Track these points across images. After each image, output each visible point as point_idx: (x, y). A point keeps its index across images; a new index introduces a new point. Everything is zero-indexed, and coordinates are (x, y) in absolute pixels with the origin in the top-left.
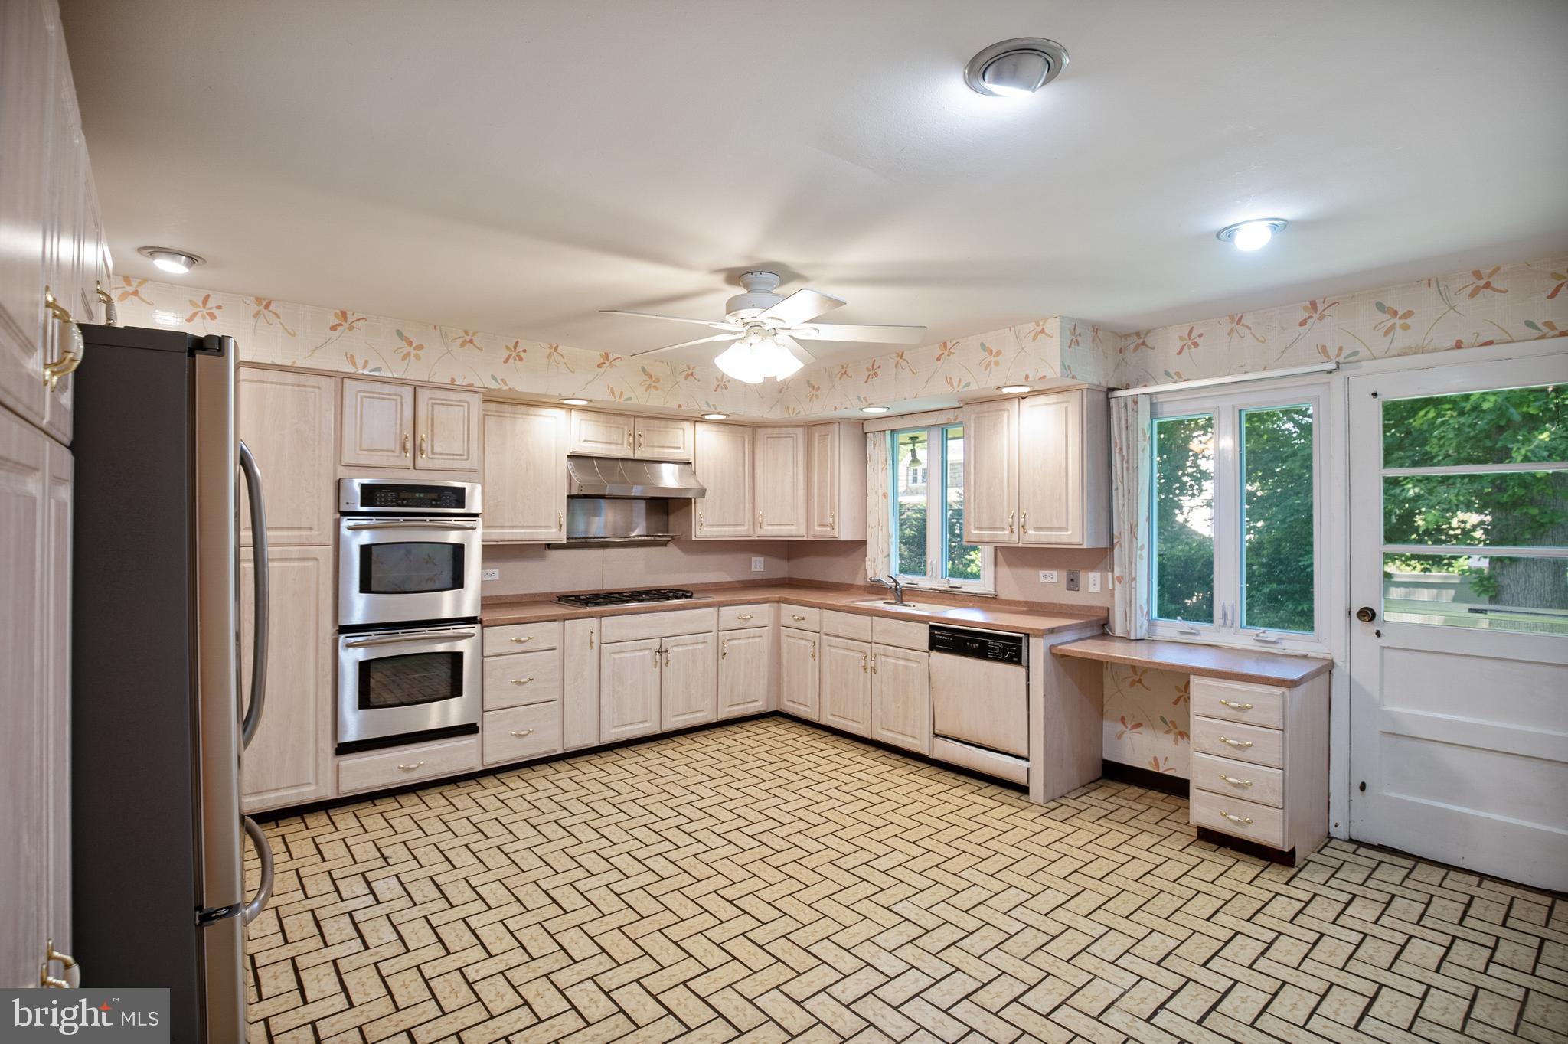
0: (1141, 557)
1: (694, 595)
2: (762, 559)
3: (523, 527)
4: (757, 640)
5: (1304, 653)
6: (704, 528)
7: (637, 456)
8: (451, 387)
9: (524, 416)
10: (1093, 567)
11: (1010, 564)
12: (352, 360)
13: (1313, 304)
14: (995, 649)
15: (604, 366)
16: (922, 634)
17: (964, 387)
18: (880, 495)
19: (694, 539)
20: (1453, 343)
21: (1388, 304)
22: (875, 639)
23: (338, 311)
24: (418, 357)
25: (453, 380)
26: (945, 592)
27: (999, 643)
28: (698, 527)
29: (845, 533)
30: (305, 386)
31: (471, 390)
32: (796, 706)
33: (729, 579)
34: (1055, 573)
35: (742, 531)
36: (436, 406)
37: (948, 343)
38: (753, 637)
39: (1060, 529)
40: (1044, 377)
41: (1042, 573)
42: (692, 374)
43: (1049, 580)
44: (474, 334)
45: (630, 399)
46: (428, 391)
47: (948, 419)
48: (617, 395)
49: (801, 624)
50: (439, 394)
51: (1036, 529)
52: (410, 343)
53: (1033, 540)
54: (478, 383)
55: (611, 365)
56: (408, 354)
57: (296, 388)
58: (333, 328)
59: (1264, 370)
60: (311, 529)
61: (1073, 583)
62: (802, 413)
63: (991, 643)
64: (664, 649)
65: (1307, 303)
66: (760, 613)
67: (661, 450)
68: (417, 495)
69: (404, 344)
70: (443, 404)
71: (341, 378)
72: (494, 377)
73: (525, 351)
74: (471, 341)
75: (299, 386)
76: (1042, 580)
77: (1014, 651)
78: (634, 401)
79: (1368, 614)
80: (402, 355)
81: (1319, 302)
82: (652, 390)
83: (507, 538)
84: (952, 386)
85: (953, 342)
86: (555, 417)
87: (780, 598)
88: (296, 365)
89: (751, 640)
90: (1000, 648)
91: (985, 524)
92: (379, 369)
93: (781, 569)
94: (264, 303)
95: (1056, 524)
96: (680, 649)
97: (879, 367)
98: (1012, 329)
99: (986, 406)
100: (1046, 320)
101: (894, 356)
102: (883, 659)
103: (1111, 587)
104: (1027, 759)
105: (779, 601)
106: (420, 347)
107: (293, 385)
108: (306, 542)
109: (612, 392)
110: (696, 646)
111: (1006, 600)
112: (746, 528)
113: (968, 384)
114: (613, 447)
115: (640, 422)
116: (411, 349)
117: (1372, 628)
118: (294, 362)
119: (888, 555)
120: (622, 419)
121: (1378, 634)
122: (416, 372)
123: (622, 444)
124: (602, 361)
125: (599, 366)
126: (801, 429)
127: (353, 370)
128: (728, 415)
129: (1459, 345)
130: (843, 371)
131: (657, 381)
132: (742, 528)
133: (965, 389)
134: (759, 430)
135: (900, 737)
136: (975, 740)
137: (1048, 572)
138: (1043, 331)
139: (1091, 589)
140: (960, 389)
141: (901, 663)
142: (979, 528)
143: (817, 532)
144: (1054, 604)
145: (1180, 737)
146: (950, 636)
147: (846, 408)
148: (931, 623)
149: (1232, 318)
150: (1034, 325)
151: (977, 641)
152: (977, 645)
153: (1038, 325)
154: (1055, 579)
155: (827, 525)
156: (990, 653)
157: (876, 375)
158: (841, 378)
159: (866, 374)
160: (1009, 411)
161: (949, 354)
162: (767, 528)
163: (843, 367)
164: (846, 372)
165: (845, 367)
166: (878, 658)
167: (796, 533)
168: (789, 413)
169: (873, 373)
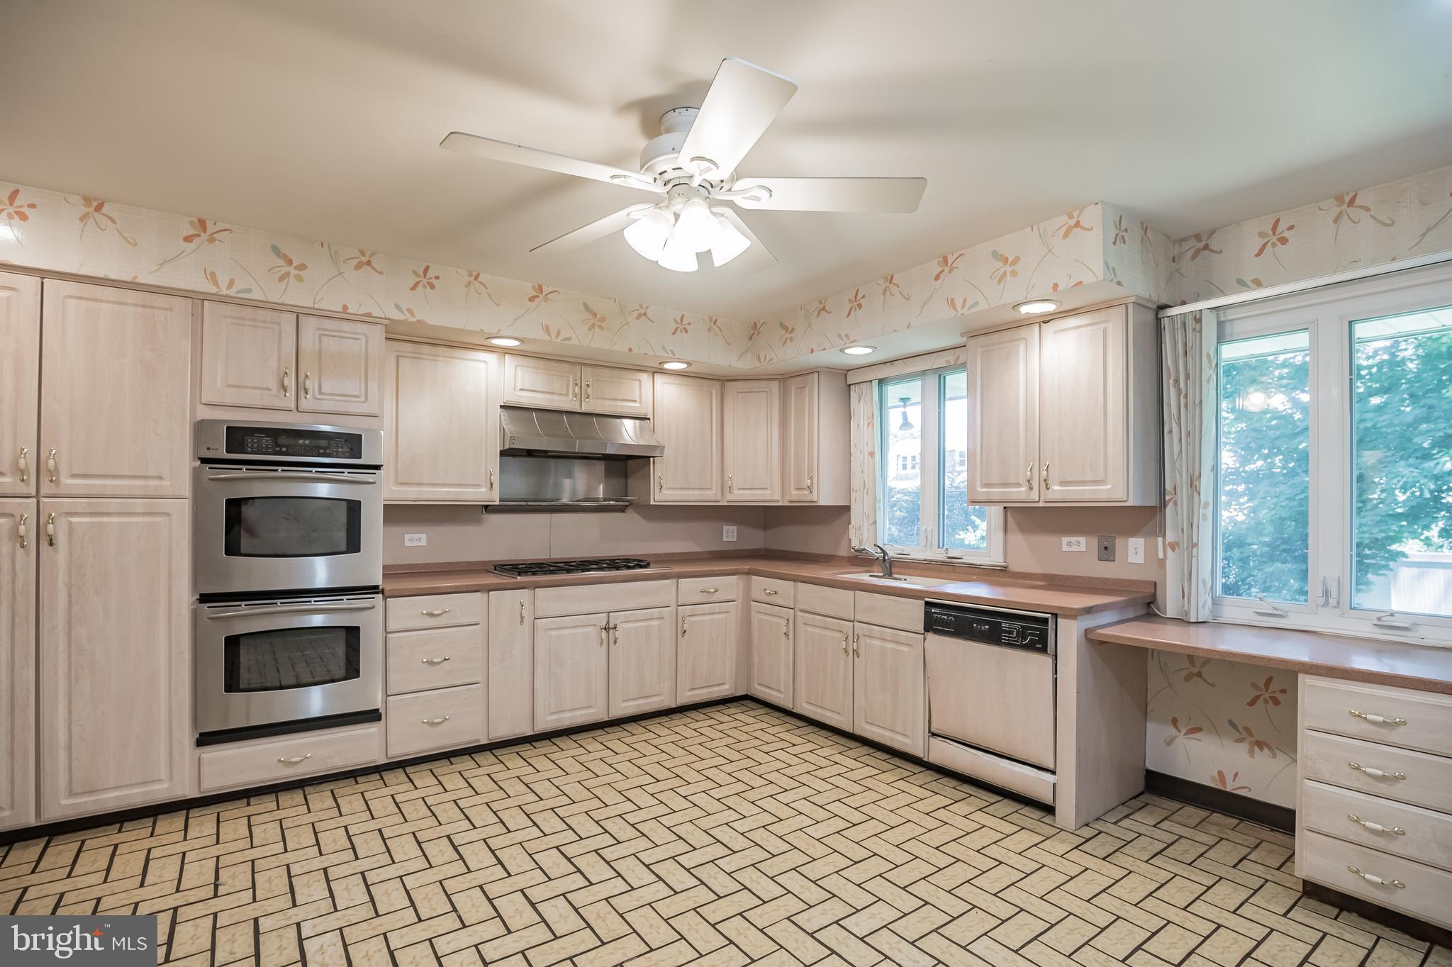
0: (1205, 517)
1: (651, 565)
2: (735, 528)
3: (445, 485)
4: (723, 616)
6: (664, 491)
7: (584, 409)
8: (343, 316)
9: (448, 360)
10: (1134, 532)
11: (1024, 529)
12: (213, 278)
14: (1011, 633)
15: (537, 300)
16: (916, 611)
17: (968, 310)
18: (866, 455)
19: (652, 503)
22: (858, 617)
23: (195, 220)
24: (299, 279)
25: (345, 307)
26: (942, 563)
27: (1016, 625)
28: (657, 490)
29: (825, 497)
30: (151, 307)
31: (368, 319)
32: (768, 691)
33: (698, 550)
34: (1082, 540)
35: (710, 496)
36: (323, 337)
37: (949, 257)
38: (719, 613)
39: (1096, 482)
40: (1079, 286)
41: (1065, 540)
42: (645, 314)
43: (1075, 548)
44: (372, 255)
45: (569, 339)
46: (313, 320)
47: (947, 361)
48: (553, 335)
49: (773, 599)
50: (328, 324)
51: (1063, 483)
52: (290, 262)
53: (1059, 497)
54: (376, 312)
55: (546, 299)
56: (287, 275)
57: (140, 309)
58: (188, 239)
59: (1395, 259)
60: (161, 478)
61: (1107, 552)
62: (775, 360)
63: (1005, 625)
64: (611, 625)
66: (728, 585)
67: (614, 403)
68: (301, 442)
69: (282, 262)
70: (334, 336)
71: (197, 299)
72: (397, 306)
73: (437, 278)
74: (369, 263)
75: (143, 306)
76: (1065, 548)
77: (1036, 635)
78: (574, 341)
80: (279, 275)
82: (597, 330)
83: (426, 497)
84: (956, 310)
85: (956, 255)
86: (485, 362)
87: (750, 569)
88: (137, 281)
89: (716, 616)
90: (1018, 631)
91: (995, 480)
92: (249, 291)
93: (757, 539)
94: (95, 204)
95: (1089, 477)
96: (631, 625)
97: (864, 297)
98: (1035, 227)
99: (996, 336)
100: (1082, 210)
101: (881, 281)
102: (868, 640)
103: (1161, 555)
104: (1053, 772)
105: (750, 573)
106: (302, 267)
107: (136, 305)
108: (153, 493)
109: (547, 330)
110: (650, 623)
111: (1017, 573)
112: (714, 492)
113: (976, 304)
114: (555, 397)
115: (588, 372)
116: (291, 269)
118: (135, 277)
119: (875, 522)
120: (566, 367)
122: (297, 296)
123: (567, 395)
124: (535, 294)
125: (532, 299)
126: (776, 383)
127: (214, 290)
128: (689, 364)
130: (821, 306)
131: (603, 319)
132: (709, 492)
133: (971, 315)
134: (728, 384)
135: (889, 734)
136: (983, 744)
137: (1073, 539)
138: (1077, 224)
139: (1132, 558)
140: (965, 311)
141: (890, 645)
142: (987, 485)
143: (794, 496)
144: (1081, 577)
145: (1256, 748)
146: (951, 615)
147: (825, 349)
148: (926, 599)
149: (1340, 199)
150: (1065, 218)
151: (987, 622)
152: (987, 627)
153: (1071, 217)
154: (1083, 548)
155: (805, 489)
156: (1004, 636)
157: (860, 306)
158: (818, 315)
159: (848, 307)
160: (1026, 340)
161: (951, 270)
162: (738, 492)
163: (820, 303)
164: (824, 308)
165: (823, 302)
166: (862, 640)
167: (769, 498)
168: (760, 362)
169: (856, 304)
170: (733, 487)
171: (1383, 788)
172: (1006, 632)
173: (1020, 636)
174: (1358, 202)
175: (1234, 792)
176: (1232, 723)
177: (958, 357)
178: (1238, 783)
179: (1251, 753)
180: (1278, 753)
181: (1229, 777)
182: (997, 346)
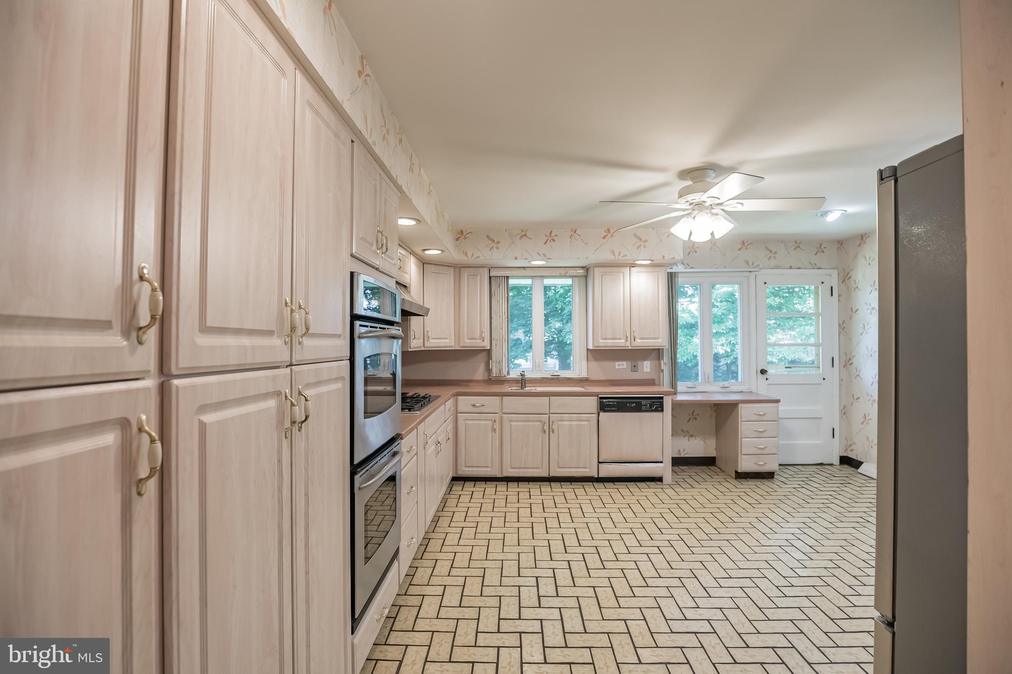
5: (741, 391)
10: (645, 359)
11: (596, 359)
13: (743, 243)
14: (647, 405)
17: (622, 257)
20: (789, 267)
21: (769, 248)
22: (551, 412)
26: (551, 379)
27: (649, 401)
34: (625, 363)
35: (419, 343)
37: (611, 230)
39: (655, 338)
41: (617, 363)
43: (621, 367)
49: (481, 409)
51: (642, 339)
53: (639, 344)
59: (725, 268)
61: (634, 368)
62: (482, 258)
63: (643, 402)
64: (438, 441)
65: (741, 242)
67: (403, 274)
76: (617, 367)
77: (658, 404)
79: (763, 372)
81: (745, 241)
84: (614, 255)
85: (615, 230)
87: (457, 392)
90: (650, 404)
91: (610, 337)
97: (556, 236)
98: (655, 229)
99: (608, 269)
101: (569, 231)
102: (559, 423)
103: (663, 368)
104: (662, 462)
105: (457, 395)
110: (442, 435)
111: (594, 380)
112: (421, 340)
113: (626, 255)
117: (765, 376)
121: (767, 379)
128: (443, 252)
129: (791, 268)
130: (523, 233)
133: (624, 258)
134: (426, 266)
135: (572, 471)
136: (629, 460)
137: (621, 363)
139: (645, 370)
140: (620, 258)
141: (575, 423)
142: (605, 339)
143: (467, 343)
144: (625, 380)
145: (690, 438)
146: (615, 402)
148: (600, 396)
151: (635, 403)
152: (636, 405)
154: (625, 367)
155: (477, 339)
156: (643, 408)
157: (554, 240)
158: (521, 238)
159: (545, 239)
160: (624, 273)
161: (612, 236)
162: (431, 341)
163: (523, 231)
164: (525, 235)
165: (525, 231)
166: (556, 423)
167: (448, 345)
168: (467, 257)
169: (550, 239)
170: (430, 338)
171: (762, 435)
172: (644, 405)
173: (651, 406)
175: (684, 456)
176: (682, 431)
177: (567, 272)
179: (689, 440)
180: (697, 438)
181: (682, 451)
182: (609, 273)
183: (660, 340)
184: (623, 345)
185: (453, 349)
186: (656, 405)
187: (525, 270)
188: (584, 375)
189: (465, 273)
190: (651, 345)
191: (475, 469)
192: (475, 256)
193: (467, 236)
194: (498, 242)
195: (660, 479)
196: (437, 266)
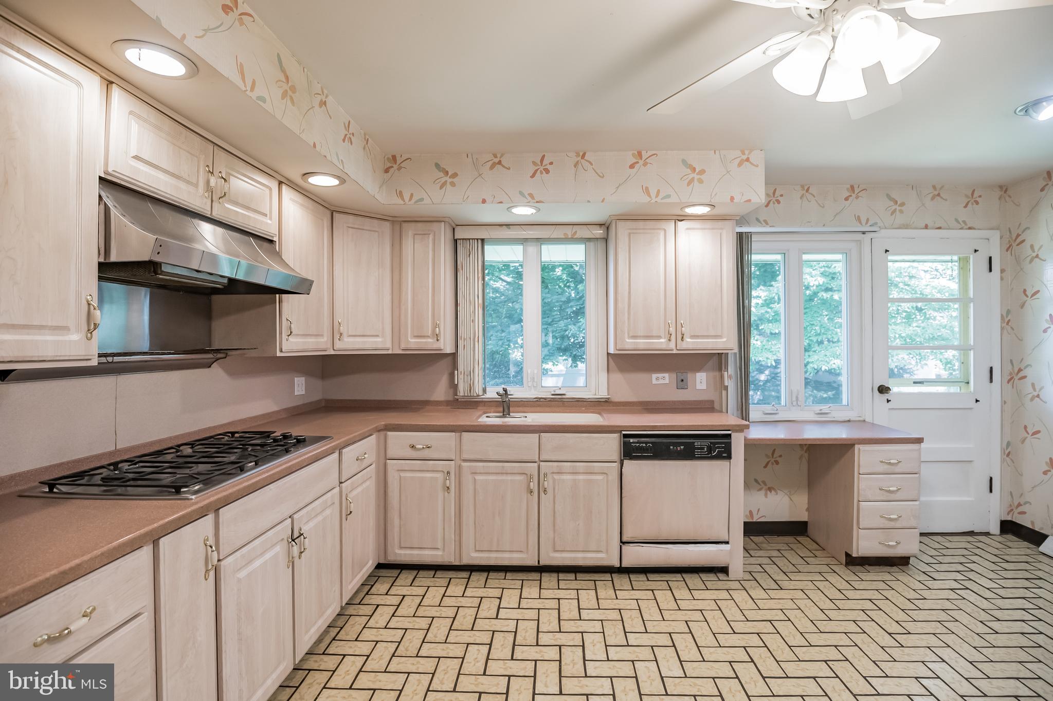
2: (303, 379)
5: (847, 419)
7: (215, 214)
10: (699, 369)
11: (622, 369)
13: (852, 187)
14: (703, 449)
16: (611, 445)
17: (662, 199)
19: (279, 354)
20: (923, 225)
21: (893, 196)
22: (543, 458)
26: (552, 400)
27: (706, 442)
28: (284, 336)
35: (323, 343)
37: (644, 153)
39: (716, 337)
40: (749, 201)
41: (654, 376)
43: (661, 382)
47: (565, 234)
48: (248, 83)
49: (426, 454)
51: (692, 337)
53: (690, 347)
59: (824, 225)
61: (682, 384)
62: (427, 201)
63: (698, 443)
64: (296, 533)
65: (849, 186)
67: (246, 212)
76: (654, 382)
77: (723, 447)
79: (883, 390)
81: (856, 187)
82: (289, 101)
84: (649, 195)
85: (650, 153)
87: (385, 425)
89: (364, 486)
90: (708, 446)
91: (641, 333)
95: (712, 333)
96: (311, 525)
97: (551, 164)
98: (717, 152)
100: (751, 151)
101: (572, 154)
102: (556, 477)
104: (727, 543)
105: (385, 429)
109: (242, 73)
110: (325, 514)
111: (619, 402)
113: (668, 196)
115: (220, 157)
117: (886, 396)
121: (888, 401)
129: (926, 227)
131: (293, 89)
133: (663, 201)
134: (337, 216)
135: (580, 555)
136: (672, 539)
137: (660, 375)
138: (748, 160)
139: (699, 387)
140: (659, 200)
141: (581, 477)
142: (634, 337)
143: (412, 343)
144: (667, 401)
145: (768, 492)
146: (649, 443)
147: (501, 202)
148: (623, 432)
149: (803, 187)
150: (738, 153)
151: (682, 444)
152: (682, 447)
153: (743, 153)
154: (667, 381)
155: (428, 337)
156: (697, 453)
157: (547, 171)
158: (492, 167)
159: (532, 169)
160: (665, 230)
161: (645, 164)
162: (346, 339)
163: (495, 156)
164: (500, 163)
165: (499, 156)
166: (550, 477)
167: (380, 346)
168: (403, 199)
169: (542, 168)
170: (345, 335)
171: (892, 497)
172: (698, 449)
173: (710, 450)
174: (810, 191)
175: (758, 520)
176: (756, 481)
177: (576, 232)
178: (760, 514)
179: (766, 495)
180: (779, 491)
181: (755, 513)
182: (641, 231)
183: (724, 340)
184: (664, 347)
185: (390, 352)
186: (718, 447)
187: (510, 228)
188: (603, 394)
189: (410, 231)
190: (710, 347)
191: (416, 552)
192: (415, 198)
193: (402, 165)
194: (455, 175)
195: (724, 570)
196: (360, 218)
